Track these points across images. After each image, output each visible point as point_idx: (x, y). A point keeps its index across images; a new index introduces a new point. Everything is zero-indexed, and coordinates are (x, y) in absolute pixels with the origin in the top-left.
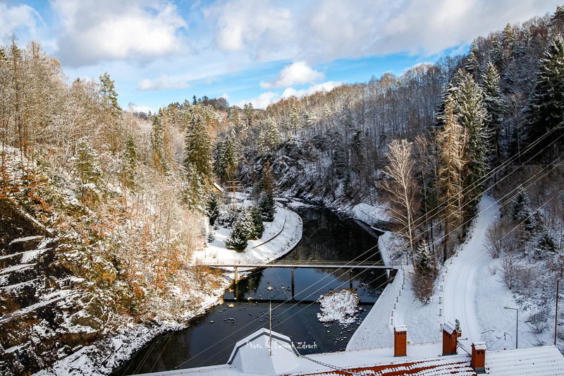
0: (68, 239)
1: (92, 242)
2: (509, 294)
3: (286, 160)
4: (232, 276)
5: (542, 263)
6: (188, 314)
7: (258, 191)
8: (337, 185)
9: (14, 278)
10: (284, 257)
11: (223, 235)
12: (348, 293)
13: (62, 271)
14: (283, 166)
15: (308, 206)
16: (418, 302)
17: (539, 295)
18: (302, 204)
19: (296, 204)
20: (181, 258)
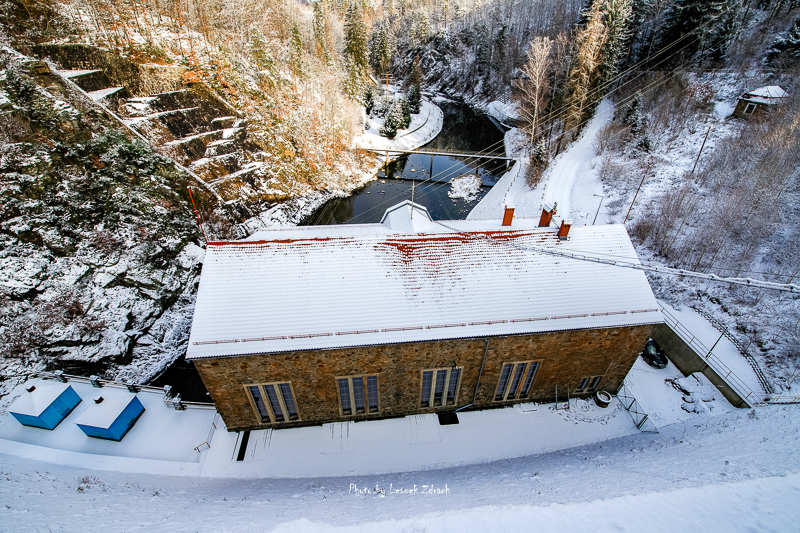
0: (255, 120)
1: (273, 124)
2: (601, 184)
3: (434, 55)
4: (384, 159)
5: (635, 161)
6: (351, 186)
7: (407, 85)
8: (477, 82)
9: (220, 150)
10: (425, 145)
11: (377, 124)
12: (473, 177)
13: (254, 147)
14: (431, 61)
15: (449, 101)
16: (527, 187)
17: (624, 187)
18: (444, 99)
19: (439, 99)
20: (344, 142)
